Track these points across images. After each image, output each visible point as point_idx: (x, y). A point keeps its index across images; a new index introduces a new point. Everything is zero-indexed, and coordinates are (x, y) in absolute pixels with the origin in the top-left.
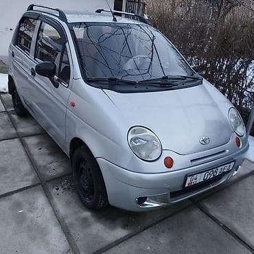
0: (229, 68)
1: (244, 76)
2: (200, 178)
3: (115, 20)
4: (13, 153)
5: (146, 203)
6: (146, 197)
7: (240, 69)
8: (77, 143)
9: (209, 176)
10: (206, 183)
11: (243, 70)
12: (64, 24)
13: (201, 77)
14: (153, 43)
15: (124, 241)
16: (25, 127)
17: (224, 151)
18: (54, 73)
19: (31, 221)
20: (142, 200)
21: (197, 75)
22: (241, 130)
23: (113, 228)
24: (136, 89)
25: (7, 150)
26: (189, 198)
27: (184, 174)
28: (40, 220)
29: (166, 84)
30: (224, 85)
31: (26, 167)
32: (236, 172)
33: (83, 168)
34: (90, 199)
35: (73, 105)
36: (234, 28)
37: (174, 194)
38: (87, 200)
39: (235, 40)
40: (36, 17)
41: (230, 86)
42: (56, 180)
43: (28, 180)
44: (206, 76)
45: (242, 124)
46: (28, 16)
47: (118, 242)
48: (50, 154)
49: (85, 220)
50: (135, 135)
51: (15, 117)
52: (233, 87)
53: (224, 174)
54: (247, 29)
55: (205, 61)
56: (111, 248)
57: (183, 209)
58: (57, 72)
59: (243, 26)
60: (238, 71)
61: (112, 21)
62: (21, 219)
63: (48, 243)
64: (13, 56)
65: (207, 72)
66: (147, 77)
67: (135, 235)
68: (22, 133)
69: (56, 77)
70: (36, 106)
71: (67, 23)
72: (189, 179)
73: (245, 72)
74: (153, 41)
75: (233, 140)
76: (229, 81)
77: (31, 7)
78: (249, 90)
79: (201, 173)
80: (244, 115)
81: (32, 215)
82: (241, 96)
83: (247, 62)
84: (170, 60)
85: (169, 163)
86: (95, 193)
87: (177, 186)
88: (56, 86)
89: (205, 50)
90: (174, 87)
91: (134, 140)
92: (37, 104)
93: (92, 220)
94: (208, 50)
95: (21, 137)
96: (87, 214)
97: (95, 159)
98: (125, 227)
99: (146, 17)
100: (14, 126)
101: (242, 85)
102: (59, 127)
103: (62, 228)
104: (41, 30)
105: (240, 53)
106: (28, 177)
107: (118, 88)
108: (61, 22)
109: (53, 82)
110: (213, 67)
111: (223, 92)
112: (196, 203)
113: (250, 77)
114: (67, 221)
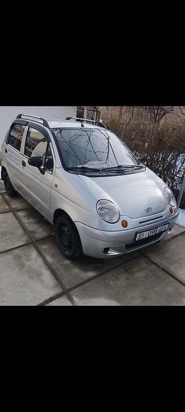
0: (164, 159)
1: (175, 166)
2: (146, 235)
3: (82, 126)
4: (9, 222)
5: (109, 252)
6: (109, 248)
7: (172, 160)
8: (60, 213)
9: (151, 233)
10: (149, 239)
11: (174, 161)
12: (47, 129)
13: (144, 166)
14: (108, 142)
15: (94, 278)
16: (15, 204)
17: (162, 217)
18: (41, 164)
19: (29, 267)
20: (106, 250)
21: (141, 165)
22: (173, 203)
23: (86, 270)
24: (100, 175)
25: (5, 220)
26: (137, 250)
27: (135, 232)
28: (34, 267)
29: (120, 171)
30: (160, 172)
31: (20, 231)
32: (169, 232)
33: (64, 230)
34: (69, 252)
35: (56, 186)
36: (167, 130)
37: (128, 246)
38: (67, 253)
39: (168, 139)
40: (25, 124)
41: (165, 172)
42: (43, 240)
43: (23, 241)
44: (147, 165)
45: (174, 198)
46: (16, 122)
47: (90, 279)
48: (36, 223)
49: (66, 266)
50: (101, 206)
51: (7, 197)
52: (167, 174)
53: (161, 233)
54: (176, 131)
55: (146, 155)
56: (86, 283)
57: (134, 258)
58: (43, 164)
59: (174, 129)
60: (171, 162)
61: (81, 127)
62: (22, 266)
63: (42, 281)
64: (6, 152)
65: (147, 163)
66: (105, 166)
67: (102, 274)
68: (14, 208)
69: (42, 167)
70: (26, 188)
71: (49, 128)
72: (138, 235)
73: (175, 162)
74: (108, 139)
75: (167, 209)
76: (164, 170)
77: (20, 116)
78: (178, 175)
79: (147, 231)
80: (176, 193)
81: (29, 263)
82: (173, 179)
83: (176, 155)
84: (122, 154)
85: (125, 224)
86: (73, 247)
87: (130, 240)
88: (43, 173)
89: (146, 147)
90: (126, 173)
91: (101, 209)
92: (26, 186)
93: (72, 265)
94: (148, 147)
95: (14, 211)
96: (67, 262)
97: (73, 223)
98: (94, 270)
99: (101, 121)
100: (7, 203)
101: (174, 172)
102: (44, 202)
103: (51, 271)
104: (29, 133)
105: (171, 149)
106: (23, 239)
107: (87, 174)
108: (44, 127)
109: (40, 170)
110: (152, 159)
111: (160, 177)
112: (142, 254)
113: (179, 166)
114: (54, 267)
